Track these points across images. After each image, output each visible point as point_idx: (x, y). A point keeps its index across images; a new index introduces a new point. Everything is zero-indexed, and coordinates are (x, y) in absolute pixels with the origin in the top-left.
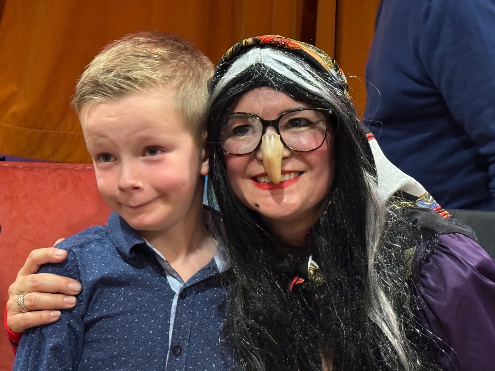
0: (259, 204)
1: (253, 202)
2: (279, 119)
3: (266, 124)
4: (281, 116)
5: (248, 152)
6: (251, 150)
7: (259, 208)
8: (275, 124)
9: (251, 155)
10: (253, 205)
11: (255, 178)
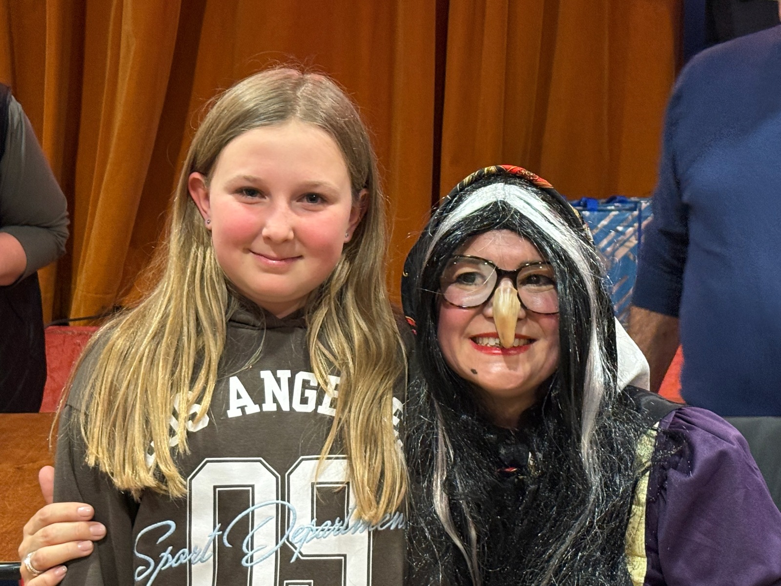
1: (469, 368)
2: (519, 271)
4: (522, 267)
5: (474, 305)
7: (477, 375)
9: (478, 309)
10: (468, 371)
11: (474, 339)
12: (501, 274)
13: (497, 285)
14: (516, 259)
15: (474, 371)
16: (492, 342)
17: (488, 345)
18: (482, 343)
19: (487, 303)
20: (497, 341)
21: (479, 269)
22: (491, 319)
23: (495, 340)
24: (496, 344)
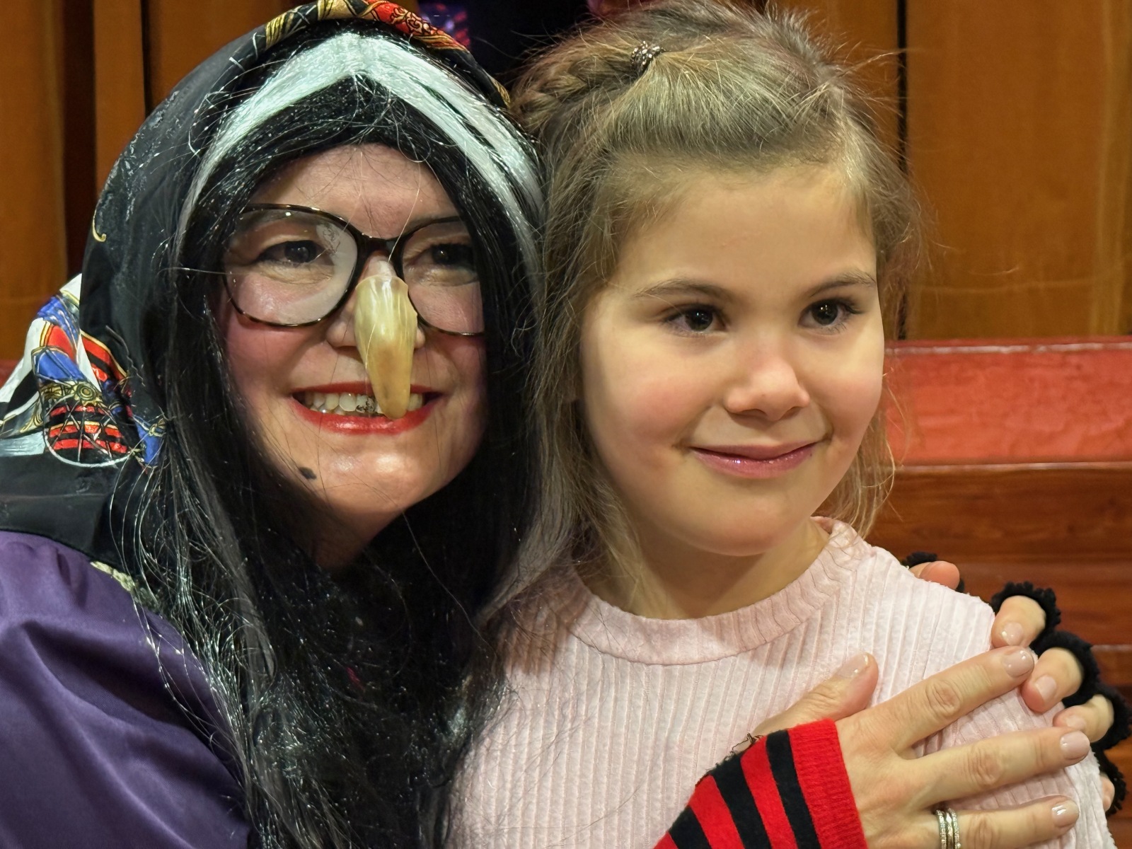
0: (314, 470)
1: (293, 463)
2: (406, 238)
5: (305, 321)
7: (312, 480)
8: (394, 251)
9: (313, 329)
10: (290, 471)
11: (302, 397)
12: (367, 248)
13: (358, 272)
14: (399, 213)
15: (307, 474)
16: (349, 404)
17: (340, 413)
18: (323, 406)
19: (335, 314)
20: (362, 401)
21: (315, 233)
22: (350, 350)
23: (356, 401)
24: (358, 408)
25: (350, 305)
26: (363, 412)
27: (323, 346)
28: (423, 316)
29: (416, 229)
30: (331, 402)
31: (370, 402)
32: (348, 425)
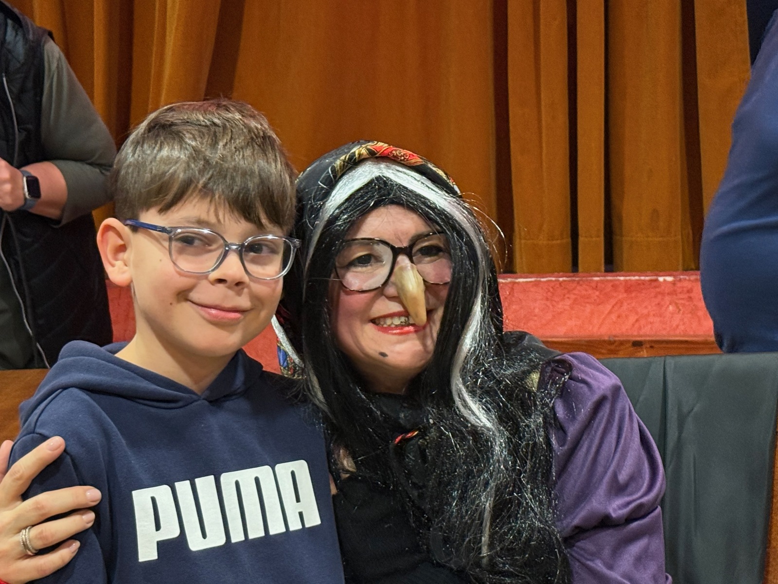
0: (387, 352)
1: (376, 351)
2: (413, 245)
3: (396, 252)
5: (374, 287)
6: (379, 284)
7: (387, 357)
8: (408, 252)
9: (378, 291)
10: (376, 355)
11: (375, 321)
13: (394, 262)
23: (400, 319)
24: (401, 322)
25: (393, 279)
26: (404, 324)
27: (383, 297)
28: (425, 279)
29: (417, 240)
30: (389, 321)
31: (406, 319)
32: (398, 331)
